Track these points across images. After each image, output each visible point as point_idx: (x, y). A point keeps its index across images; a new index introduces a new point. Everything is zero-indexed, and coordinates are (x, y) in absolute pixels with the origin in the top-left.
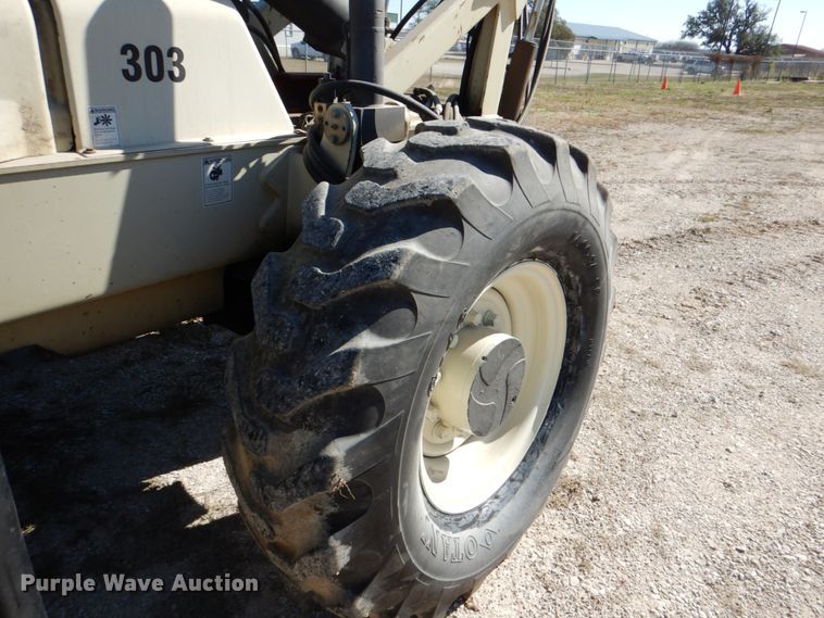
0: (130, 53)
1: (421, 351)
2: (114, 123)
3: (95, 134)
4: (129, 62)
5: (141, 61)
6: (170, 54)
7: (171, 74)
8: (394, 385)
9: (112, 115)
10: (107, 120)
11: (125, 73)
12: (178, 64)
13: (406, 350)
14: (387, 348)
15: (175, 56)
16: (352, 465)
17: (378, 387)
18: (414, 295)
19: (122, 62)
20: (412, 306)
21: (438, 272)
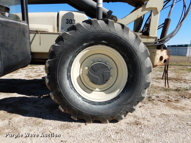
0: (67, 20)
1: (63, 48)
2: (64, 29)
3: (61, 30)
4: (67, 21)
5: (69, 21)
6: (73, 20)
7: (73, 23)
8: (58, 53)
9: (64, 28)
10: (63, 29)
11: (66, 23)
12: (74, 22)
13: (60, 47)
14: (57, 46)
15: (74, 21)
16: (49, 64)
17: (55, 52)
18: (64, 39)
19: (66, 21)
20: (63, 41)
21: (69, 36)
